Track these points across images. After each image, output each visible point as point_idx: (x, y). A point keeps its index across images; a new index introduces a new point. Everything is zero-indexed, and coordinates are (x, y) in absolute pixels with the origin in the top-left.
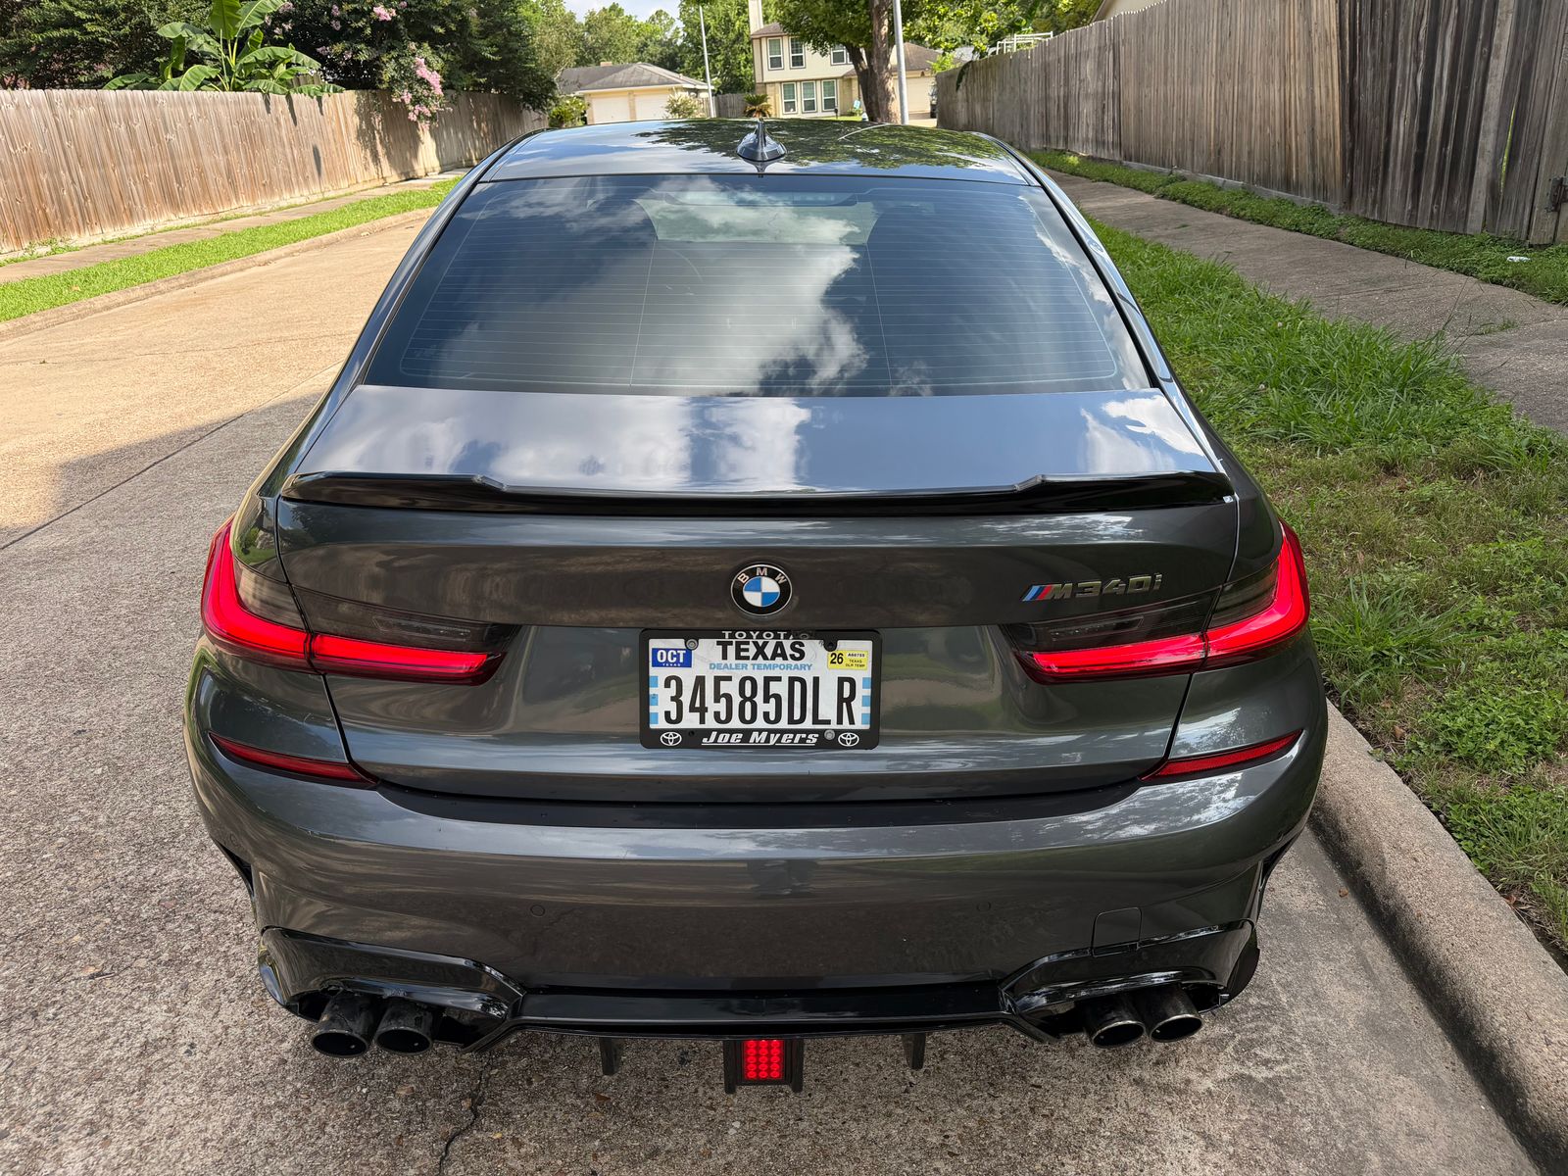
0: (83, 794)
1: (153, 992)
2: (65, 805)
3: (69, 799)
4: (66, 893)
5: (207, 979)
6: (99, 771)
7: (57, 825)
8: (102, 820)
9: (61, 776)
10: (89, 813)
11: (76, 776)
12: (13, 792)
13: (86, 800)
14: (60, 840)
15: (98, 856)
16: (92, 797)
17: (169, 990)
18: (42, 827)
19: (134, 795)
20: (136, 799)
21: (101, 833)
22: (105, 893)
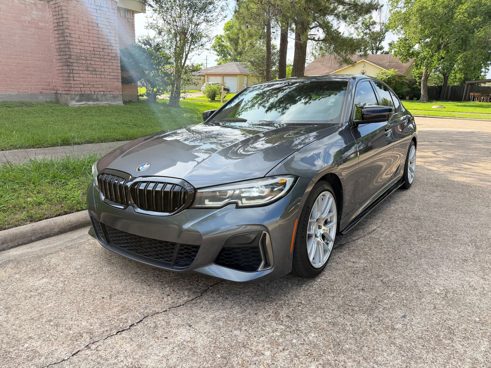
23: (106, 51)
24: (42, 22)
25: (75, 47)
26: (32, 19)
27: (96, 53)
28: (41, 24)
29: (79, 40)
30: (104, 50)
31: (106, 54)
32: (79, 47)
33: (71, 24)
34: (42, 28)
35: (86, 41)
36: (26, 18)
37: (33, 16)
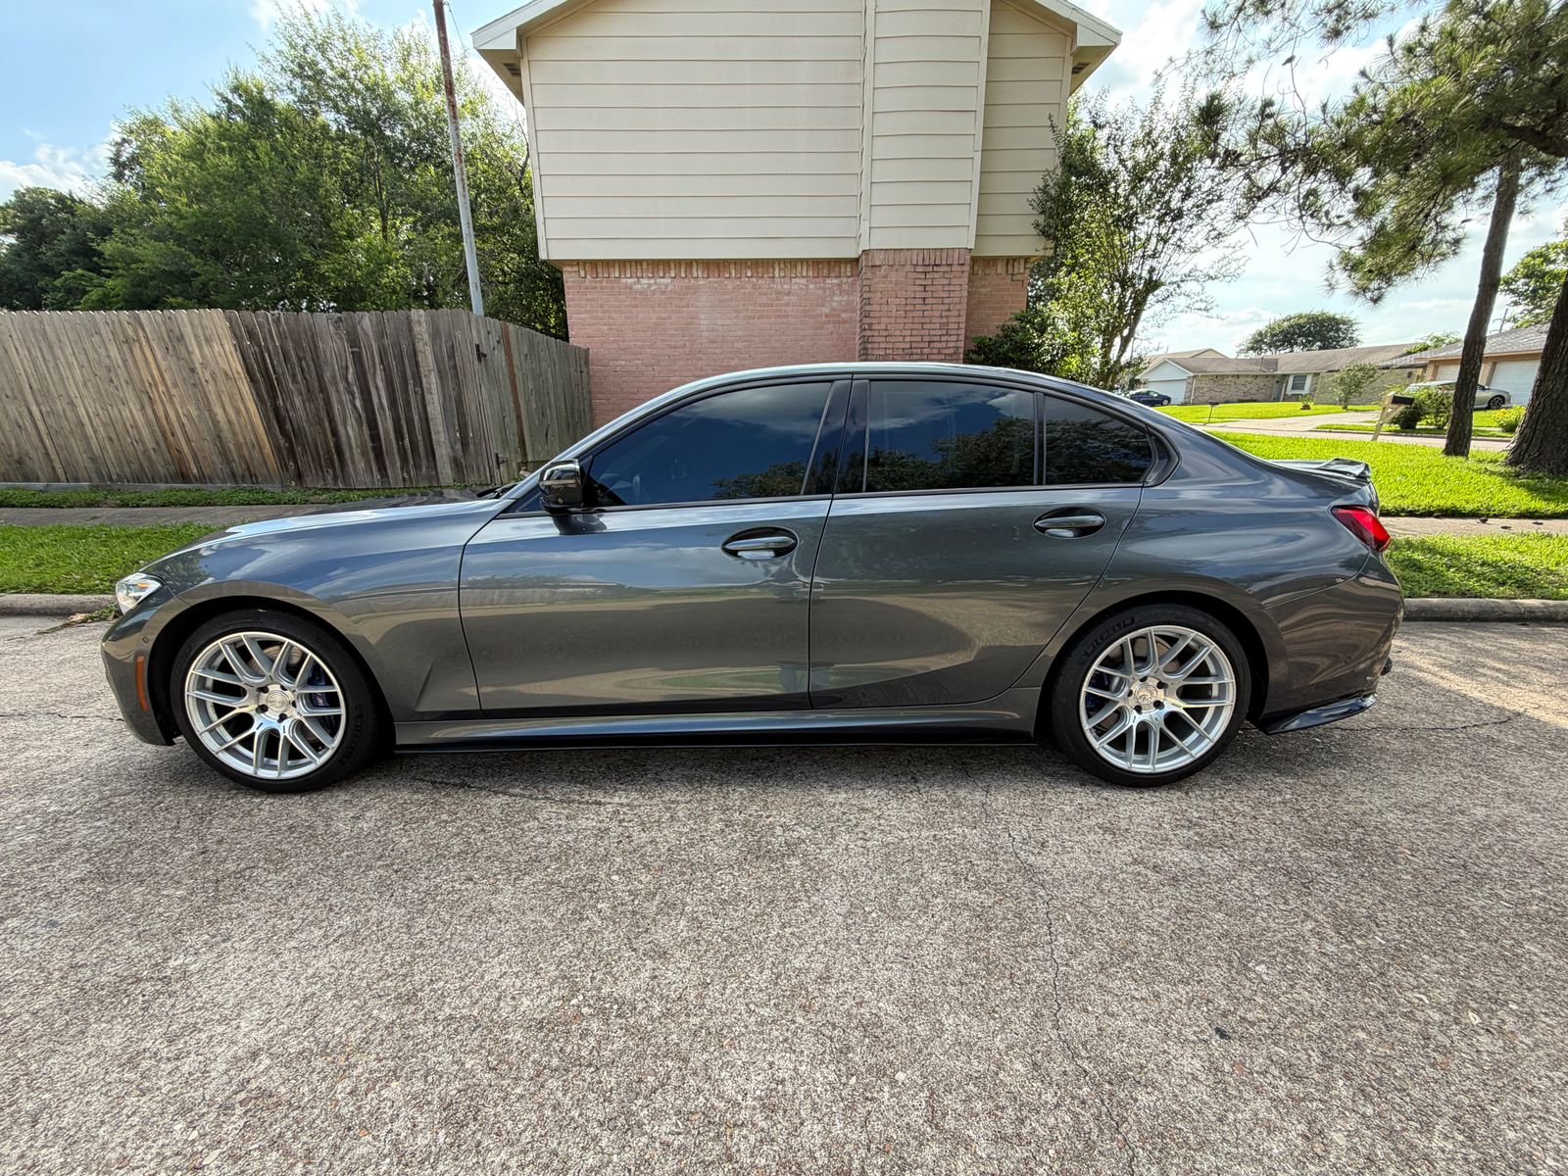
0: (1300, 961)
1: (1384, 824)
2: (1325, 967)
3: (1316, 970)
4: (1389, 905)
5: (1350, 808)
6: (1261, 968)
7: (1350, 957)
8: (1310, 925)
9: (1298, 1002)
10: (1314, 941)
11: (1284, 985)
12: (1362, 1035)
13: (1303, 954)
14: (1359, 942)
15: (1342, 906)
16: (1295, 951)
17: (1373, 820)
18: (1364, 967)
19: (1263, 919)
20: (1265, 915)
21: (1321, 917)
22: (1361, 881)
23: (936, 345)
24: (845, 311)
25: (876, 346)
26: (833, 309)
27: (914, 351)
28: (844, 315)
29: (885, 333)
30: (932, 345)
31: (935, 351)
32: (883, 346)
33: (876, 307)
34: (845, 322)
35: (898, 333)
36: (823, 309)
37: (834, 304)
